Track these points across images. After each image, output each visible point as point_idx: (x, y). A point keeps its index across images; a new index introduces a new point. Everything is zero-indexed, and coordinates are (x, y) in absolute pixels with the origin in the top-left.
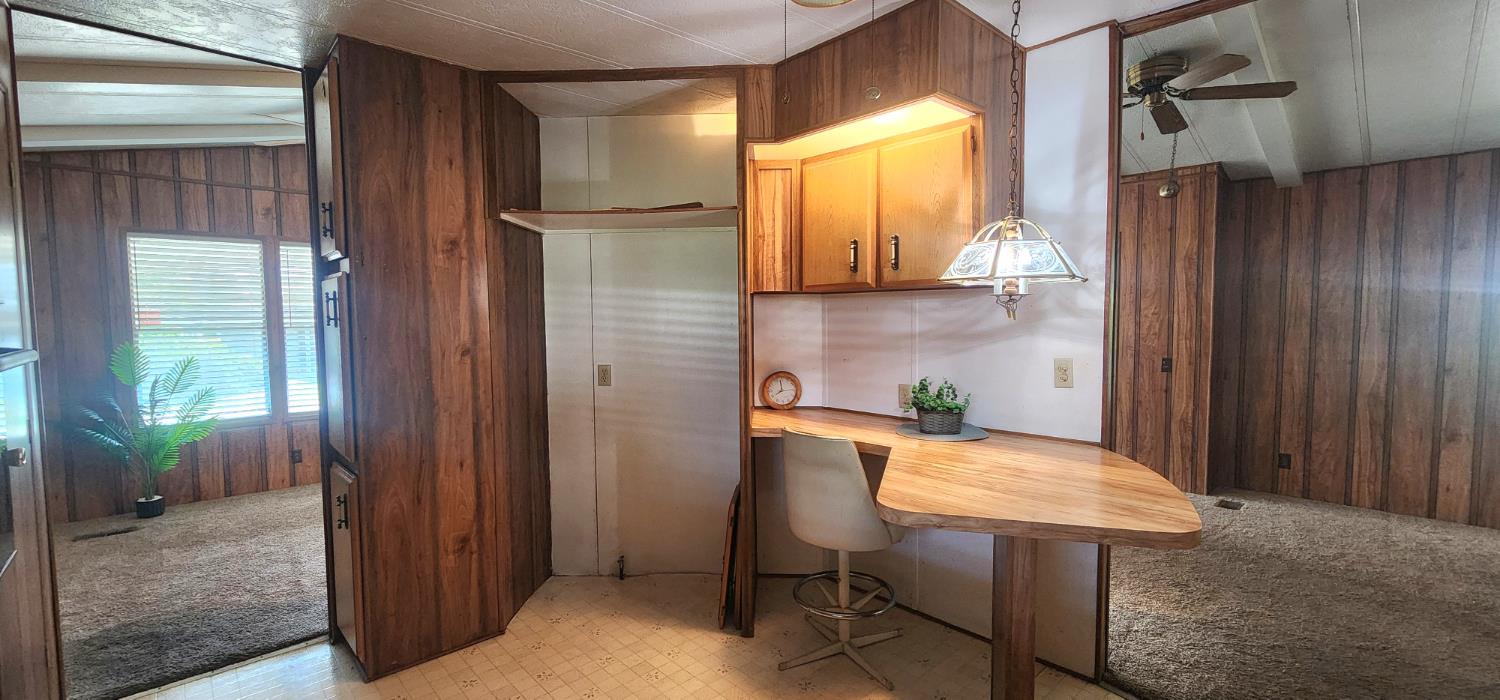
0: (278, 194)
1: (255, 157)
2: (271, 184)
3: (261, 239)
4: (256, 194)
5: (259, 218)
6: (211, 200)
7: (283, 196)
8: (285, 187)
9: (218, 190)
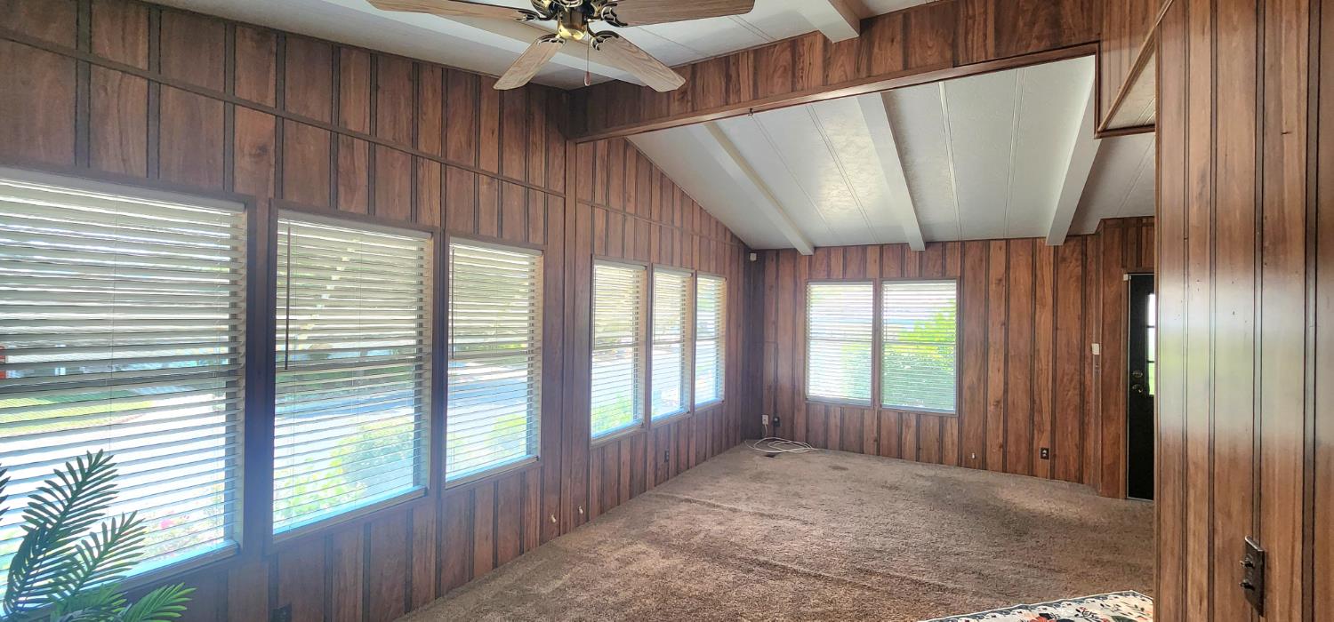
0: (281, 119)
1: (246, 46)
2: (270, 103)
3: (248, 203)
4: (243, 115)
5: (244, 163)
6: (154, 112)
7: (291, 127)
8: (293, 111)
9: (170, 94)
